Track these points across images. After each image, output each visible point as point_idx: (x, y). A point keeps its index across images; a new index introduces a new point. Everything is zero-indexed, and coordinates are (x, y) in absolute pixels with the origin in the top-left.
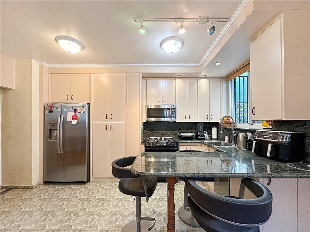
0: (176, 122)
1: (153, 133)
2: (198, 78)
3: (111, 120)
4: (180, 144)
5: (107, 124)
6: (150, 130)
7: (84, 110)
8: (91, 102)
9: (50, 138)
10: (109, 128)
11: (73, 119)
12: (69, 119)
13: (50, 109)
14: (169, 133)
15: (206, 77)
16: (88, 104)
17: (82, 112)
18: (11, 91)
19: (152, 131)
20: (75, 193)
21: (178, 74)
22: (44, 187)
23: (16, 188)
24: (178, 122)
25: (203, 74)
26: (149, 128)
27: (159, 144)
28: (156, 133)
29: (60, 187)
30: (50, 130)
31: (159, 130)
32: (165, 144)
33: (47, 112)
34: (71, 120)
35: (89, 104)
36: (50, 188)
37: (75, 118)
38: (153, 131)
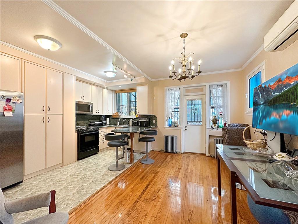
2: (103, 88)
8: (22, 92)
10: (46, 120)
11: (6, 110)
15: (107, 89)
17: (19, 102)
24: (93, 114)
25: (106, 87)
32: (92, 130)
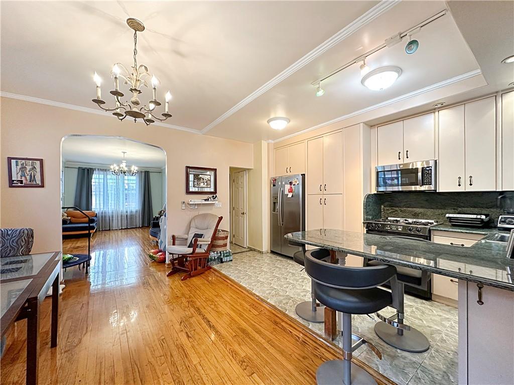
0: (437, 191)
1: (396, 211)
3: (325, 192)
4: (436, 233)
5: (321, 197)
6: (390, 206)
7: (298, 182)
8: (306, 172)
9: (274, 211)
10: (323, 202)
11: (289, 192)
12: (286, 192)
13: (274, 183)
14: (429, 212)
16: (302, 175)
17: (296, 184)
18: (252, 171)
19: (394, 208)
20: (288, 266)
21: (435, 104)
22: (270, 255)
23: (255, 250)
24: (440, 191)
26: (390, 203)
27: (389, 228)
28: (401, 211)
29: (280, 258)
30: (274, 203)
31: (408, 207)
32: (399, 229)
33: (272, 186)
34: (288, 193)
35: (304, 175)
36: (274, 256)
37: (291, 191)
38: (397, 209)
